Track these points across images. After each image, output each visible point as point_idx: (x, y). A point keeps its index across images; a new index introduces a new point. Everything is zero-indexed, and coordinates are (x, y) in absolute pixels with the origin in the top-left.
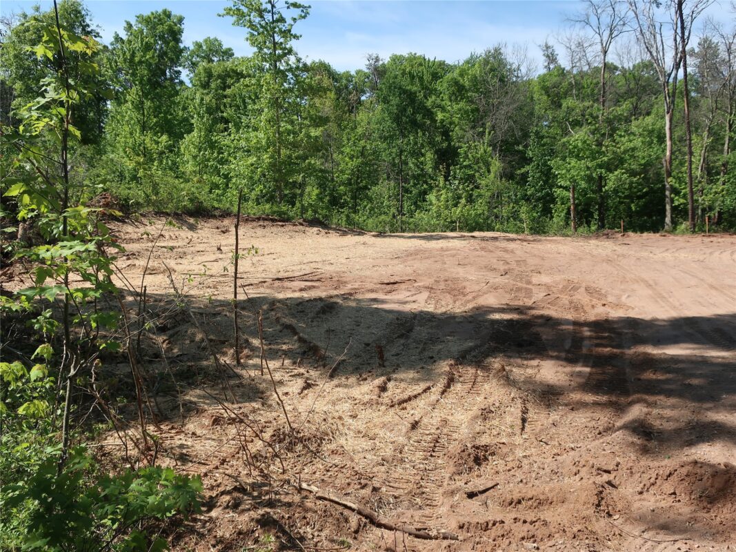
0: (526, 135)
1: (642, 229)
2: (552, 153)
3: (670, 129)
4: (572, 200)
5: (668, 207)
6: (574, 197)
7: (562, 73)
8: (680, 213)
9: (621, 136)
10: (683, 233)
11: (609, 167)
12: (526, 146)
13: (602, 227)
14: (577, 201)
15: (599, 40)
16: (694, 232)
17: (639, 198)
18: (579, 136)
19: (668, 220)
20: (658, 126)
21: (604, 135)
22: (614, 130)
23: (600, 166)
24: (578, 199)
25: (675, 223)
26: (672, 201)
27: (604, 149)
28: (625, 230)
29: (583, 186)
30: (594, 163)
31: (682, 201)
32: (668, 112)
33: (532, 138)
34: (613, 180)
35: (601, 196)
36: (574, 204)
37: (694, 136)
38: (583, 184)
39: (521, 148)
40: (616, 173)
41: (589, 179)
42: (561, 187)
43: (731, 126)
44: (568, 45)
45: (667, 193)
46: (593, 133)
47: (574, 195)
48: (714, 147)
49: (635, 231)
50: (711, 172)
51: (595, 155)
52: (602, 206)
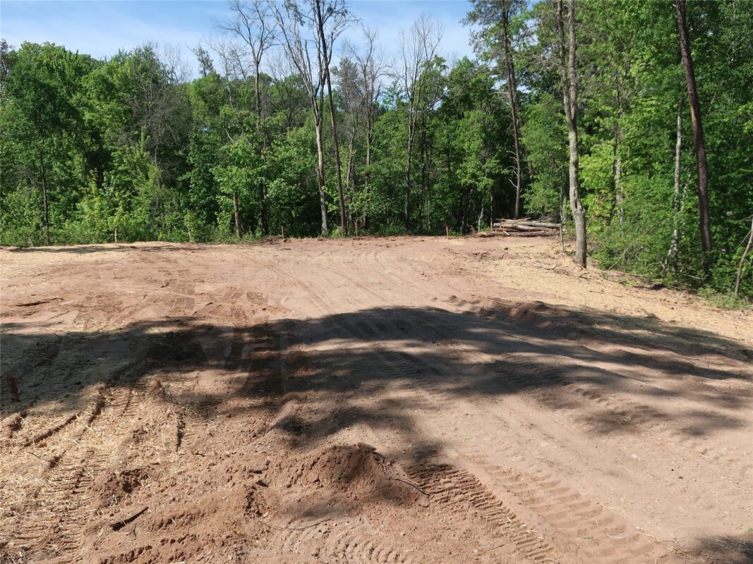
0: (185, 141)
1: (303, 234)
2: (214, 160)
3: (320, 140)
4: (235, 207)
5: (323, 213)
6: (237, 205)
7: (217, 79)
8: (334, 219)
9: (278, 145)
10: (338, 237)
11: (270, 175)
12: (186, 152)
13: (266, 233)
14: (240, 209)
15: (250, 50)
16: (346, 236)
17: (298, 204)
18: (238, 144)
19: (324, 225)
20: (310, 136)
21: (261, 144)
22: (271, 139)
23: (261, 174)
24: (241, 206)
25: (330, 228)
26: (327, 208)
27: (262, 157)
28: (287, 236)
29: (245, 193)
30: (254, 171)
31: (335, 207)
32: (318, 125)
33: (192, 143)
34: (273, 187)
35: (263, 203)
36: (237, 211)
37: (341, 148)
38: (245, 192)
39: (181, 153)
40: (275, 182)
41: (251, 186)
42: (224, 194)
43: (370, 140)
44: (221, 52)
45: (322, 200)
46: (251, 141)
47: (237, 202)
48: (358, 159)
49: (296, 237)
50: (357, 181)
51: (255, 163)
52: (264, 213)
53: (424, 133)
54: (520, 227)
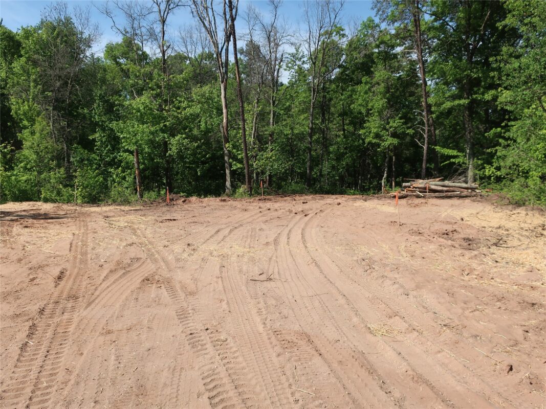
3: (225, 97)
4: (136, 165)
5: (228, 172)
6: (138, 163)
8: (238, 177)
10: (242, 196)
11: (172, 131)
12: (91, 110)
13: (171, 190)
14: (141, 167)
15: (158, 10)
16: (251, 195)
17: (204, 163)
18: (140, 102)
19: (228, 184)
21: (166, 101)
22: (175, 95)
23: (163, 131)
24: (144, 163)
25: (234, 187)
26: (231, 166)
28: (189, 194)
30: (157, 127)
31: (239, 165)
32: (222, 82)
33: (97, 101)
34: (175, 143)
35: (166, 160)
36: (138, 168)
37: (245, 105)
38: (146, 149)
40: (177, 138)
41: (151, 143)
42: (127, 151)
43: (274, 103)
44: (128, 12)
45: (226, 158)
46: (156, 98)
47: (138, 159)
48: (262, 116)
49: (199, 195)
50: (261, 139)
51: (157, 120)
52: (168, 170)
53: (324, 97)
54: (433, 187)
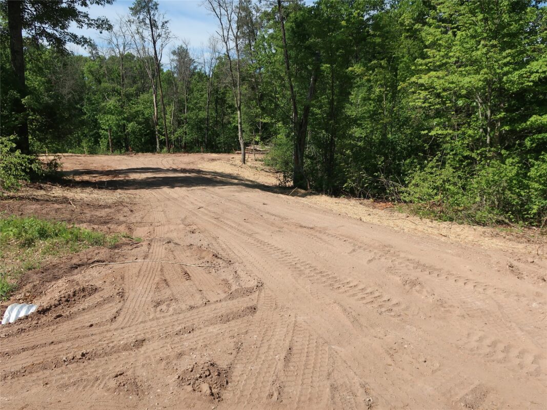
0: (82, 99)
1: (147, 151)
2: (97, 110)
3: (156, 101)
5: (157, 140)
6: (110, 135)
8: (163, 143)
9: (133, 104)
10: (164, 153)
11: (129, 120)
12: (82, 106)
13: (127, 150)
14: (112, 137)
16: (169, 152)
17: (145, 135)
18: (111, 102)
19: (158, 146)
20: (151, 98)
21: (124, 102)
22: (129, 100)
23: (124, 119)
24: (113, 136)
25: (161, 148)
26: (159, 138)
27: (124, 110)
28: (138, 152)
29: (115, 129)
30: (120, 117)
31: (163, 137)
32: (154, 93)
33: (85, 101)
34: (130, 126)
35: (125, 134)
36: (111, 138)
38: (115, 128)
39: (79, 106)
40: (131, 124)
41: (118, 126)
42: (104, 129)
43: (187, 100)
45: (157, 133)
46: (119, 101)
49: (143, 152)
50: (180, 123)
51: (121, 113)
52: (126, 140)
53: (217, 97)
54: (258, 149)
